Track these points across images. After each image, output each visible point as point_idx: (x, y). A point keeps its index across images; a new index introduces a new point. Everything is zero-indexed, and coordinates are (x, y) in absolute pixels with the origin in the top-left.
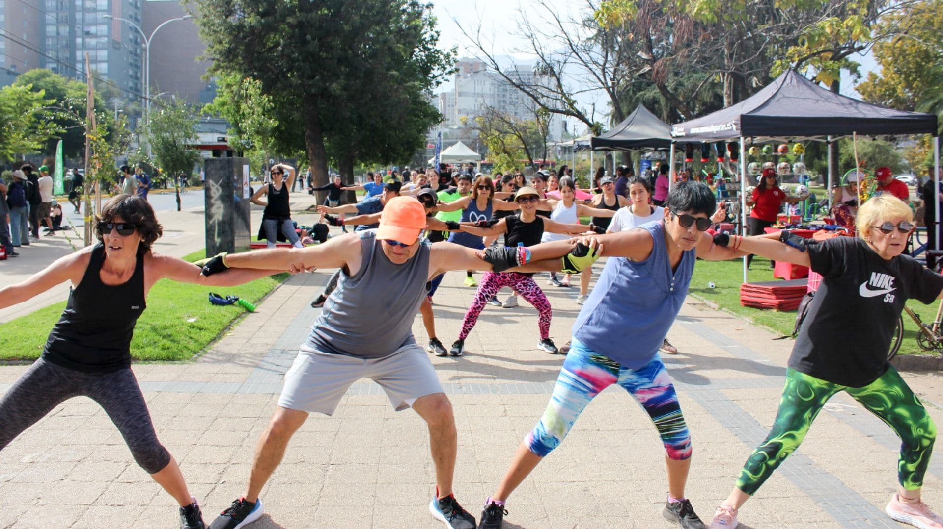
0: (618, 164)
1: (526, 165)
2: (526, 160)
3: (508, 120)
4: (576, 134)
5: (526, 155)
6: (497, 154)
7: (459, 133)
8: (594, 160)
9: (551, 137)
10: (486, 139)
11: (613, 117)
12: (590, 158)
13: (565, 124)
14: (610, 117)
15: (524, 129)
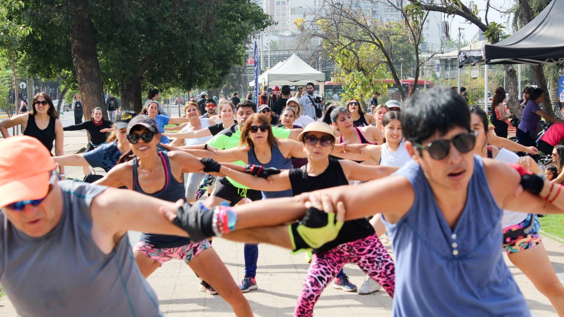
0: (524, 83)
1: (389, 87)
2: (389, 77)
3: (363, 23)
4: (462, 41)
5: (390, 72)
6: (349, 71)
7: (293, 43)
8: (490, 78)
9: (425, 44)
10: (332, 51)
11: (517, 14)
12: (483, 76)
13: (446, 28)
14: (512, 15)
15: (387, 35)
